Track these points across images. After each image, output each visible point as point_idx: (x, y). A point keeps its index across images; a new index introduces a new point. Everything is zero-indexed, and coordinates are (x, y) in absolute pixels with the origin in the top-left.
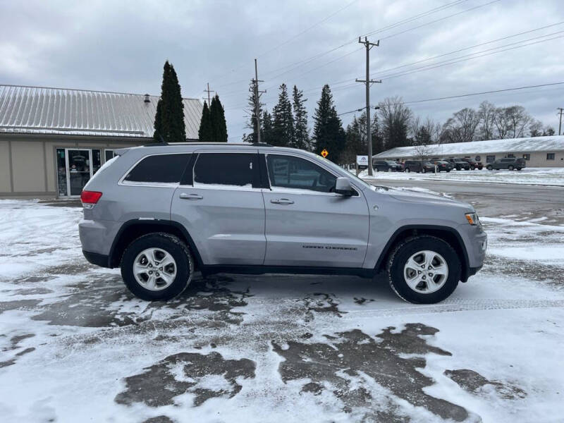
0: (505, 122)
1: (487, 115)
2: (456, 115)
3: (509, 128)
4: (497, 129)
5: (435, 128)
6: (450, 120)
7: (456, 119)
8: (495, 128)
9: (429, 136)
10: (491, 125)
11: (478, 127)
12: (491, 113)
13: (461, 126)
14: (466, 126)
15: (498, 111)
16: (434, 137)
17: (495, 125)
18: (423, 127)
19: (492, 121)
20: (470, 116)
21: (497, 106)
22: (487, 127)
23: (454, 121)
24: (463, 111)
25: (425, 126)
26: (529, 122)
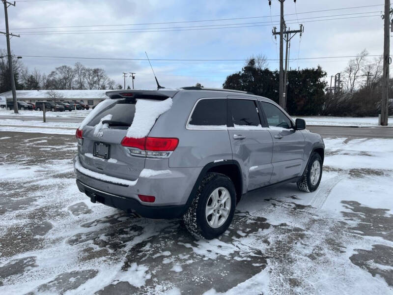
0: (93, 78)
1: (80, 72)
2: (57, 69)
3: (95, 82)
4: (87, 82)
5: (41, 78)
6: (53, 72)
7: (57, 72)
8: (86, 81)
9: (37, 83)
10: (83, 79)
11: (74, 80)
12: (83, 71)
13: (62, 78)
14: (65, 78)
15: (88, 70)
16: (41, 84)
17: (86, 80)
18: (32, 76)
19: (84, 77)
20: (68, 71)
21: (87, 67)
22: (81, 80)
23: (57, 73)
24: (63, 67)
25: (33, 75)
26: (107, 80)
